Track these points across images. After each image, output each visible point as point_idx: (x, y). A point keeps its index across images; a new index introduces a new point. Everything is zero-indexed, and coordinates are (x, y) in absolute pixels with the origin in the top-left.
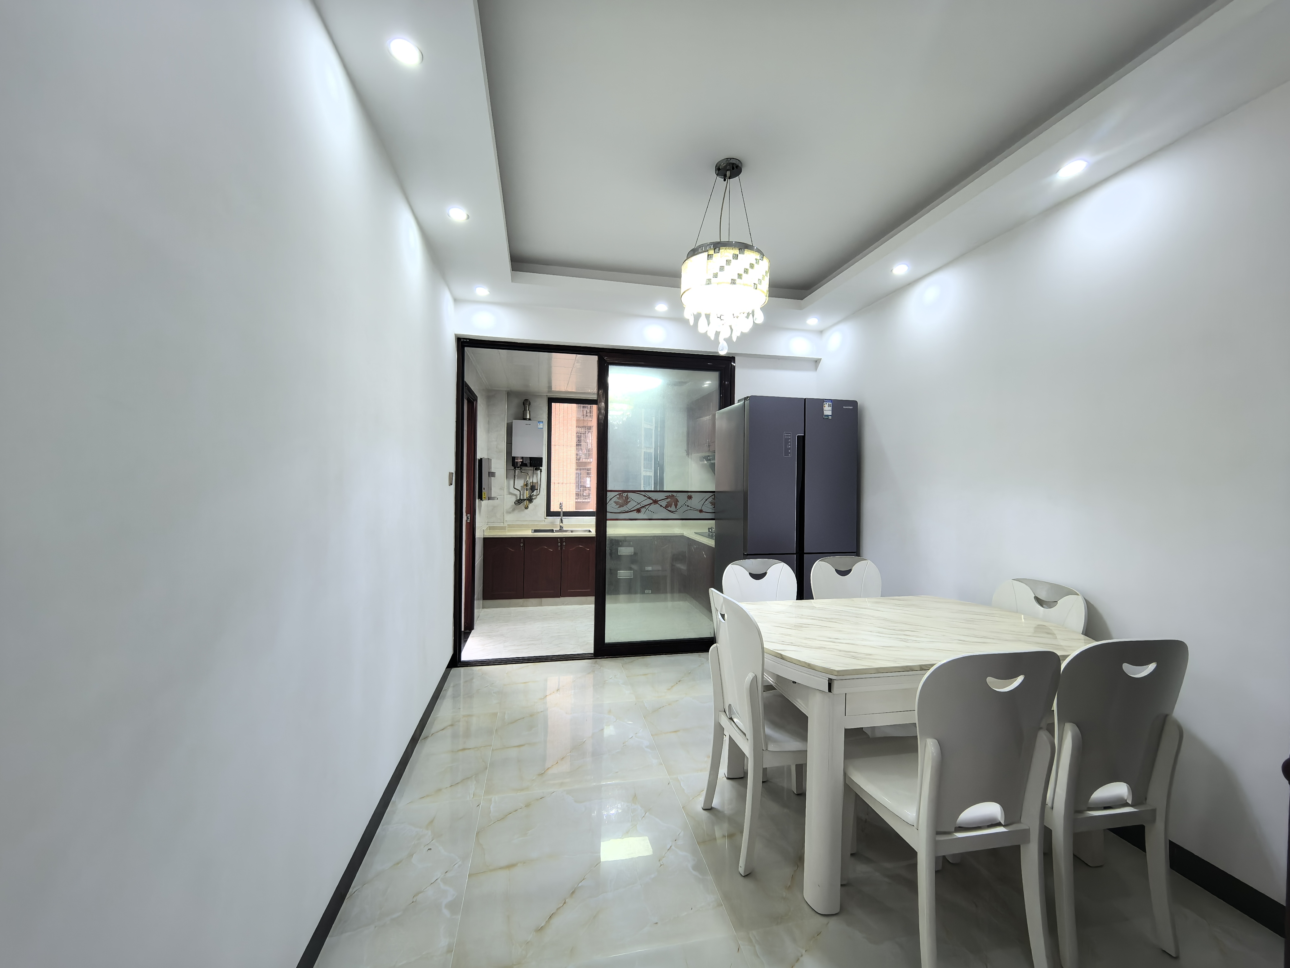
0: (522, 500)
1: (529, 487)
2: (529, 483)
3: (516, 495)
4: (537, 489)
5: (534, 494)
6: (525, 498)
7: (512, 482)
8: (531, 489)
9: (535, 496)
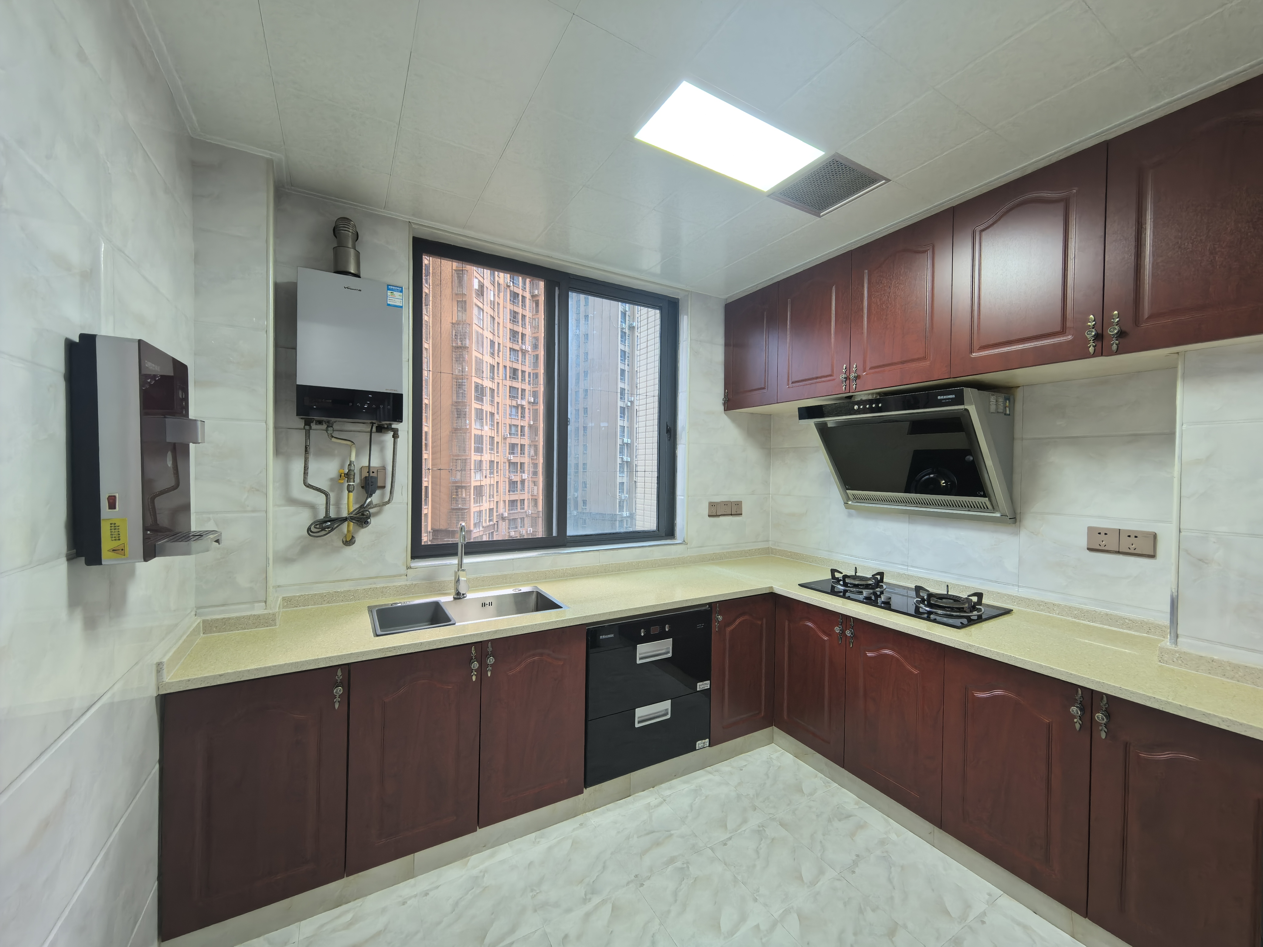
0: (333, 520)
1: (357, 480)
2: (357, 471)
3: (312, 507)
4: (384, 487)
5: (375, 502)
6: (345, 514)
7: (297, 467)
8: (363, 487)
9: (376, 506)
